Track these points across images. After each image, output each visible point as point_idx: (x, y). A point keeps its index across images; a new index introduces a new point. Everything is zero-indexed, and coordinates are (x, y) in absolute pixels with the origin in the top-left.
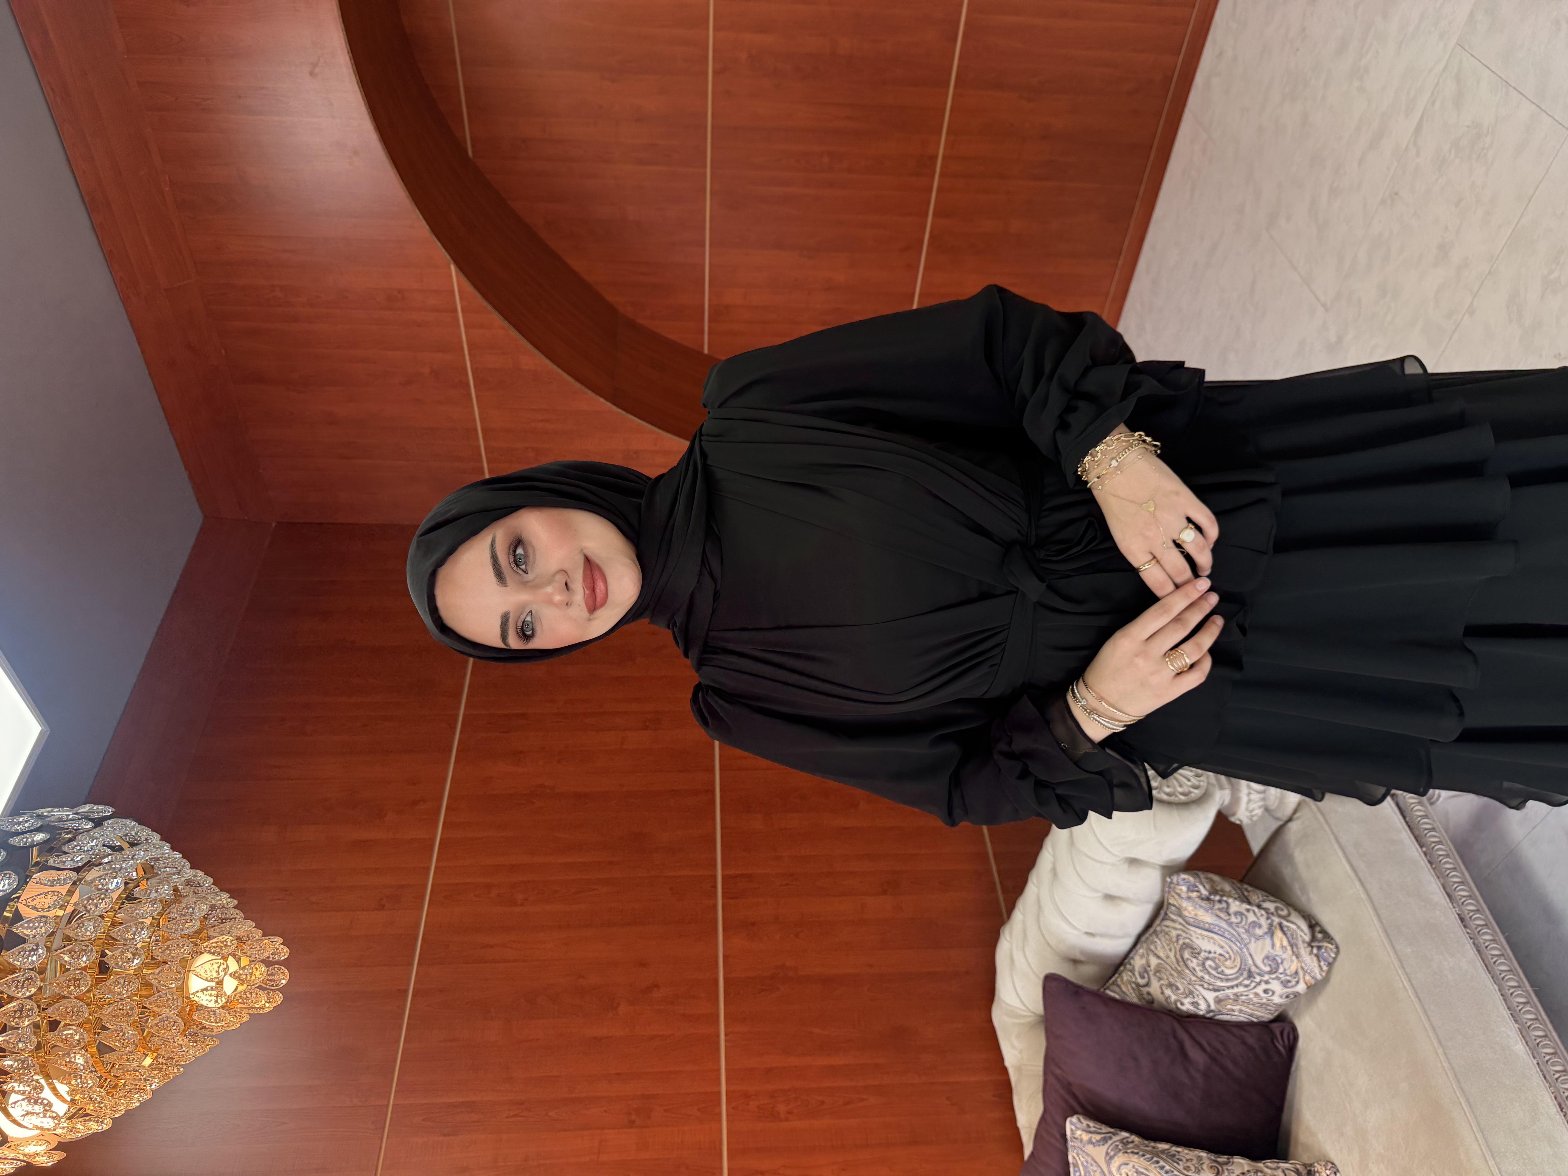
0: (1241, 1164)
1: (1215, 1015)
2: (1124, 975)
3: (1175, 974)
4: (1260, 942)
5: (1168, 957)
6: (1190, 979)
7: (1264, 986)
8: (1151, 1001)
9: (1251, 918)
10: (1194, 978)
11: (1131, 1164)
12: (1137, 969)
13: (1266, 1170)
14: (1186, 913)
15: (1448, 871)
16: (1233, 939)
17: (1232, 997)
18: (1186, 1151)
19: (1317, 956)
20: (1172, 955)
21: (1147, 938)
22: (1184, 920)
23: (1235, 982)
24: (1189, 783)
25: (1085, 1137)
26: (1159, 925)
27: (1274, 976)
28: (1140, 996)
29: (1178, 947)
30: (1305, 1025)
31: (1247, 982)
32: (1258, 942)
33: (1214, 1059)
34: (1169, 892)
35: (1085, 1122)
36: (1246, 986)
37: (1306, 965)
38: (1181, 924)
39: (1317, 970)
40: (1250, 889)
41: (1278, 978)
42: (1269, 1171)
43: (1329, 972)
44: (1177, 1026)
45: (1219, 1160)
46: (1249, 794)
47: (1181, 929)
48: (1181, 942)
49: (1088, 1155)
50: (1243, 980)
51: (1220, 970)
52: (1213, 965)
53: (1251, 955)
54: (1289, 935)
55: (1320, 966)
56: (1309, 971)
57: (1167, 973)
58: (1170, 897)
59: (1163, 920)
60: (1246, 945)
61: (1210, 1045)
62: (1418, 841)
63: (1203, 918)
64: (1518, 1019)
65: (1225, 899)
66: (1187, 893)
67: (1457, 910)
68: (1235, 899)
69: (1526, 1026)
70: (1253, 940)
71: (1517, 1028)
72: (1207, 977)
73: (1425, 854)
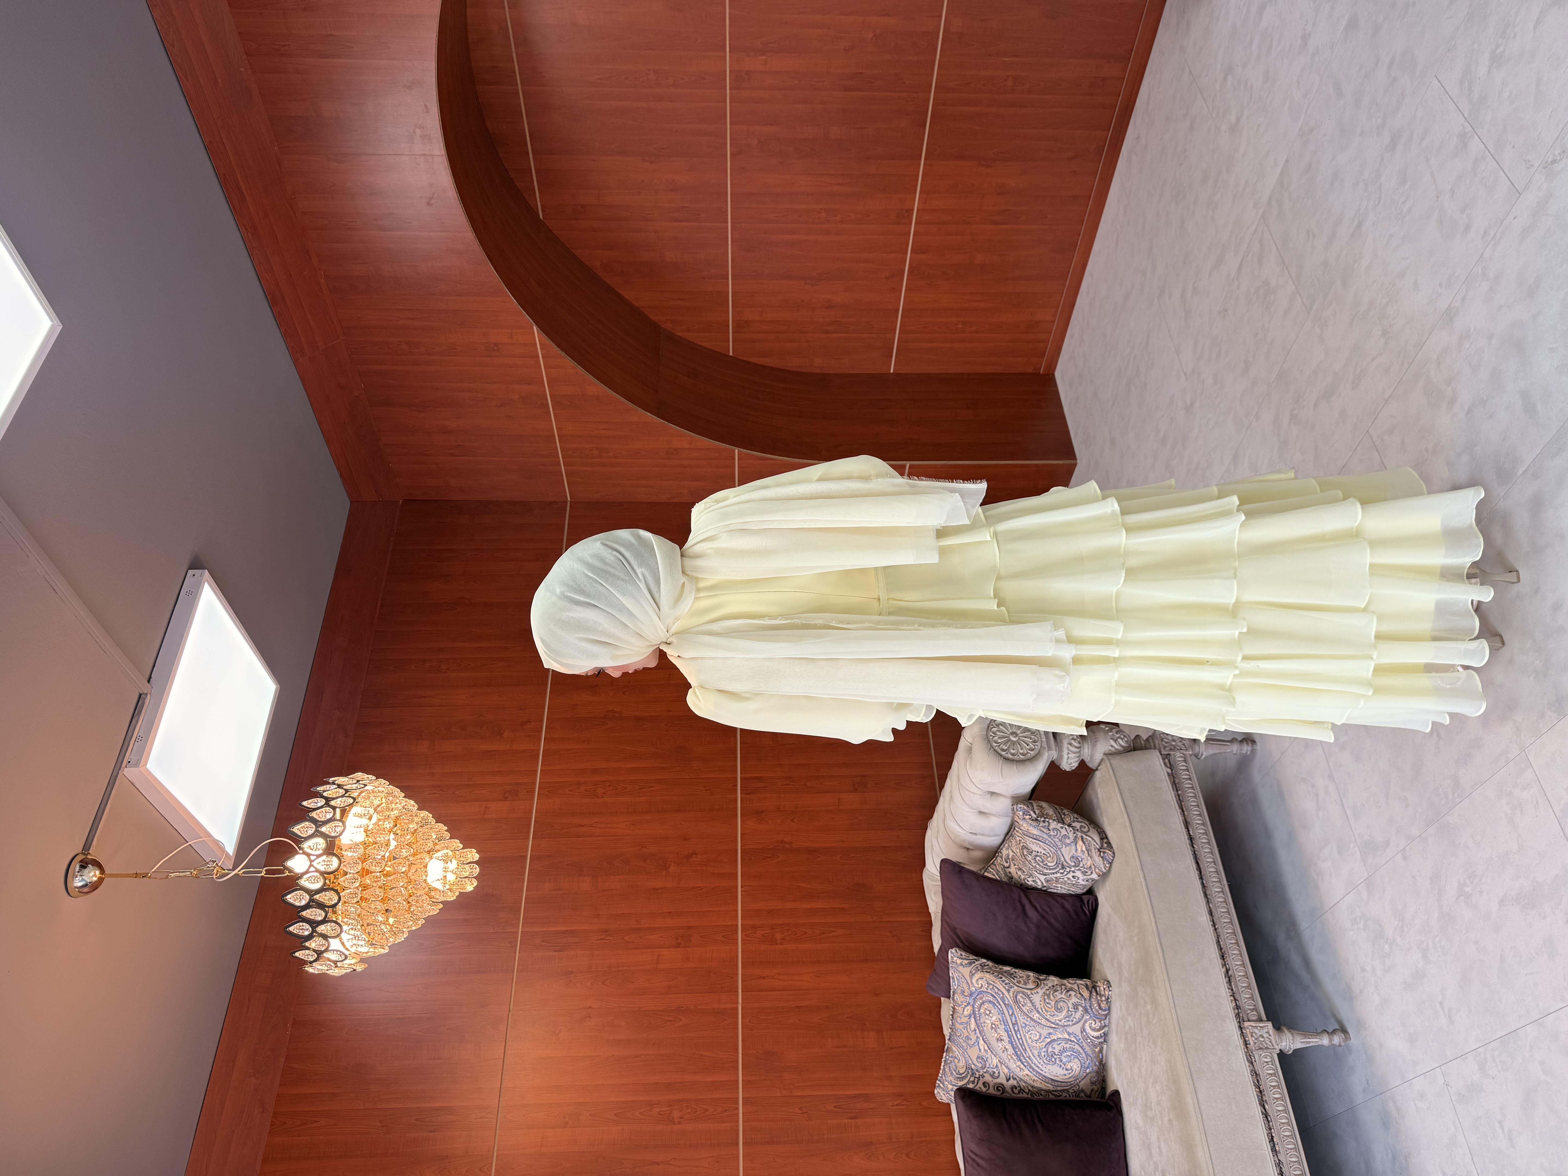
0: (1054, 980)
1: (1047, 889)
2: (999, 858)
3: (1022, 863)
4: (1068, 848)
5: (1017, 852)
6: (1029, 867)
7: (1072, 874)
8: (1012, 877)
9: (1064, 832)
10: (1031, 867)
11: (985, 978)
12: (1004, 856)
13: (1068, 984)
14: (1024, 828)
16: (1052, 846)
17: (1055, 879)
18: (1021, 972)
19: (1102, 857)
20: (1019, 852)
21: (1008, 838)
22: (1024, 831)
23: (1055, 871)
24: (1028, 747)
25: (959, 961)
26: (1011, 831)
27: (1077, 868)
28: (1005, 873)
29: (1022, 847)
30: (1101, 897)
33: (1043, 917)
34: (1015, 813)
35: (959, 952)
36: (1062, 873)
37: (1097, 863)
38: (1022, 834)
39: (1102, 866)
40: (1067, 813)
41: (1079, 870)
42: (1069, 985)
43: (1110, 867)
44: (1022, 895)
45: (1040, 977)
47: (1022, 837)
48: (1023, 844)
49: (960, 972)
50: (1060, 870)
51: (1045, 863)
52: (1041, 860)
53: (1063, 855)
54: (1087, 844)
55: (1104, 863)
56: (1098, 866)
57: (1018, 862)
58: (1016, 816)
60: (1059, 849)
61: (1042, 907)
62: (1176, 787)
63: (1032, 832)
64: (1213, 901)
65: (1047, 820)
66: (1023, 816)
67: (1191, 832)
68: (1054, 820)
69: (1217, 905)
70: (1064, 846)
71: (1210, 907)
72: (1038, 866)
73: (1179, 796)
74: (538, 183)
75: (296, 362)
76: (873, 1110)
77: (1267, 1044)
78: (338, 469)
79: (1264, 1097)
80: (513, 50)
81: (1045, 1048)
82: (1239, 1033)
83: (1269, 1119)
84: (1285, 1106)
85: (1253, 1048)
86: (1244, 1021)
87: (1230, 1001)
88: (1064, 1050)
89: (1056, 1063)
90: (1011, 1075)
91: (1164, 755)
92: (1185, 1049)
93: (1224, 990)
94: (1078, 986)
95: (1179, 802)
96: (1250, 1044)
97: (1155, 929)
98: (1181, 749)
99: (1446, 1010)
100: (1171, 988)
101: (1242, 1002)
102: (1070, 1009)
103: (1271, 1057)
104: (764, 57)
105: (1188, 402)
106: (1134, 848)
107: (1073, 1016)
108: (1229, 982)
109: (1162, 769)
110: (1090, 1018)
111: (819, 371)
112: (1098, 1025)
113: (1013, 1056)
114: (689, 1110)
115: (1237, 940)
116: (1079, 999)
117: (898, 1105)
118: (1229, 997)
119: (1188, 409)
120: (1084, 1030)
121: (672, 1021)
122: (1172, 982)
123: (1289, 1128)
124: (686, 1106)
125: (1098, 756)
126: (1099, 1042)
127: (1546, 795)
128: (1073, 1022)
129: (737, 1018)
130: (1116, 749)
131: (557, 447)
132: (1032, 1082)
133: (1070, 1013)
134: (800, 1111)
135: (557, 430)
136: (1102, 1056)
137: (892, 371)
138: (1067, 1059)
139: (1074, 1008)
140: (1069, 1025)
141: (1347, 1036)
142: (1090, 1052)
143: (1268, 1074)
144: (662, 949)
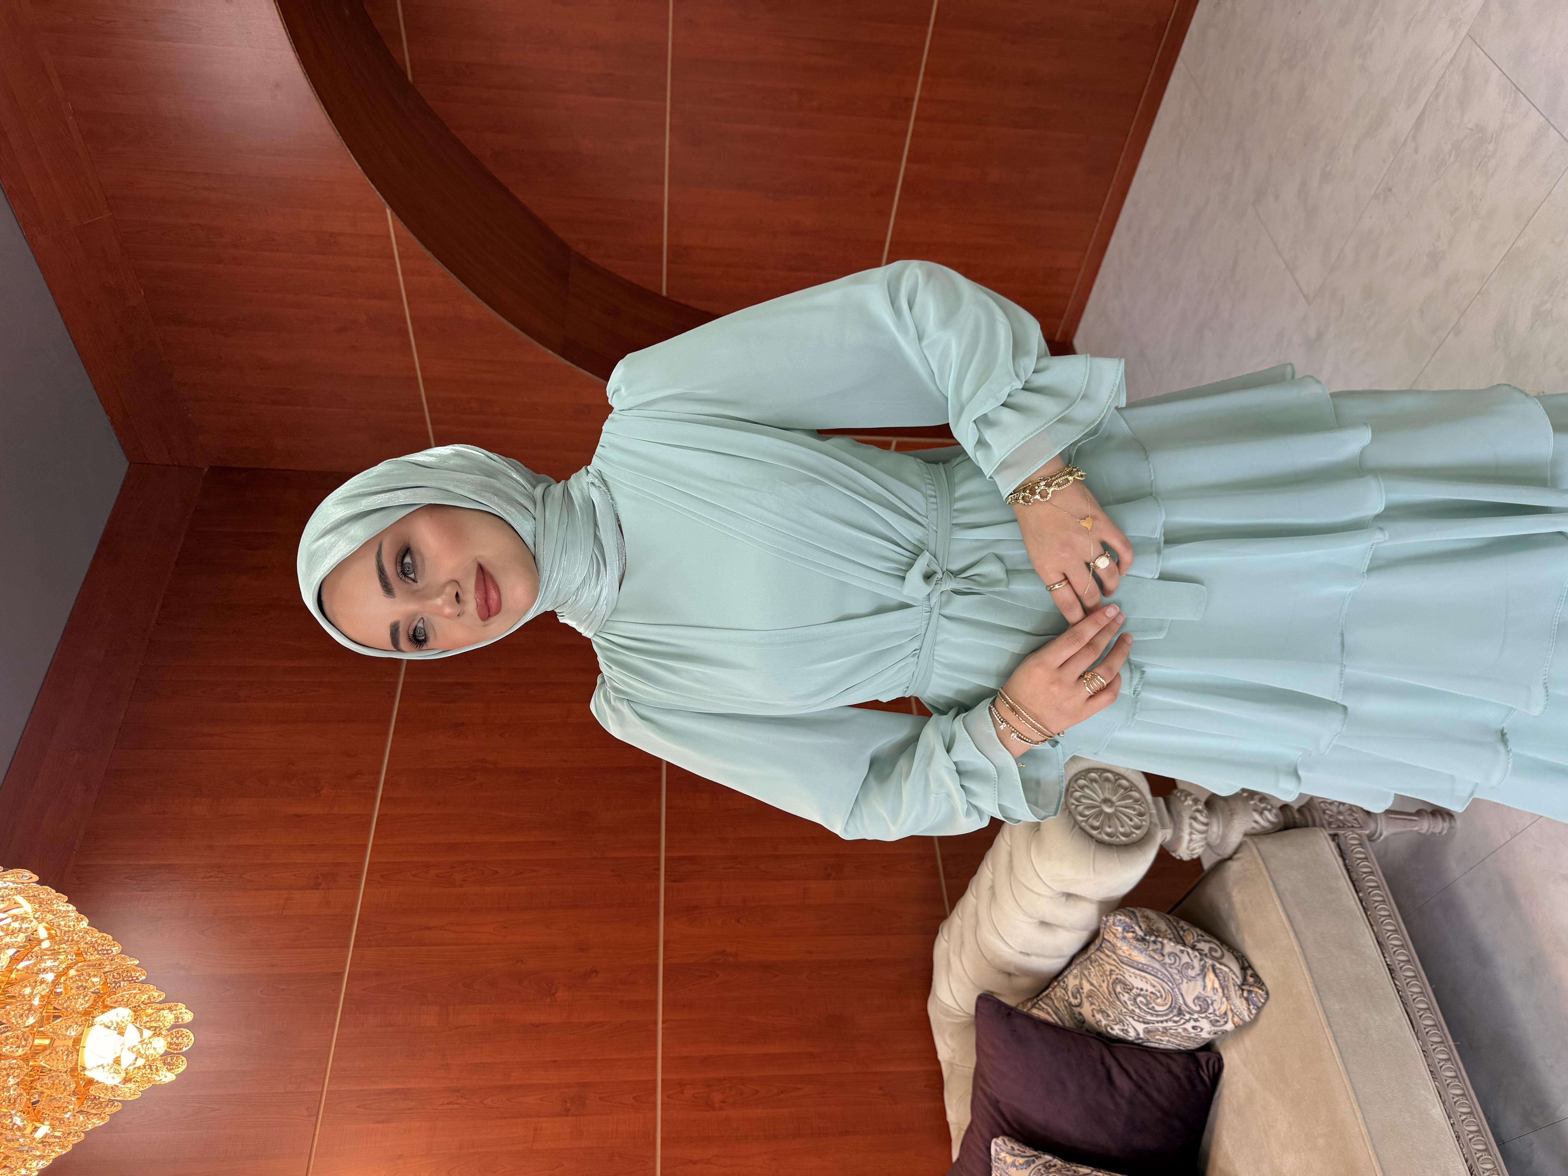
1: (1143, 1042)
2: (1057, 990)
3: (1108, 1004)
4: (1192, 984)
5: (1100, 986)
6: (1121, 1010)
7: (1192, 1023)
8: (1083, 1020)
9: (1185, 959)
10: (1124, 1010)
12: (1070, 988)
14: (1120, 952)
15: (1383, 919)
16: (1165, 980)
17: (1161, 1030)
19: (1247, 999)
20: (1105, 985)
21: (1081, 962)
22: (1118, 958)
23: (1165, 1018)
24: (1131, 823)
25: (1010, 1159)
26: (1093, 953)
27: (1203, 1015)
28: (1072, 1015)
29: (1111, 981)
30: (1232, 1058)
31: (1176, 1019)
32: (1189, 983)
33: (1140, 1088)
34: (1105, 928)
36: (1175, 1022)
37: (1235, 1008)
38: (1114, 960)
39: (1246, 1014)
40: (1186, 927)
41: (1207, 1017)
43: (1257, 1015)
44: (1106, 1053)
46: (1191, 834)
47: (1115, 965)
48: (1114, 977)
50: (1173, 1017)
51: (1150, 1006)
52: (1144, 1001)
53: (1182, 995)
54: (1220, 978)
55: (1249, 1009)
56: (1238, 1013)
57: (1100, 1000)
58: (1105, 933)
59: (1098, 950)
60: (1177, 985)
61: (1136, 1072)
62: (1354, 885)
63: (1137, 959)
64: (1439, 1078)
65: (1160, 939)
66: (1123, 933)
67: (1390, 960)
68: (1170, 940)
69: (1446, 1083)
70: (1185, 981)
72: (1137, 1011)
73: (1361, 901)
74: (406, 28)
78: (108, 412)
91: (1331, 835)
98: (1353, 827)
105: (1312, 334)
125: (1235, 838)
130: (1263, 827)
131: (420, 395)
144: (541, 1119)
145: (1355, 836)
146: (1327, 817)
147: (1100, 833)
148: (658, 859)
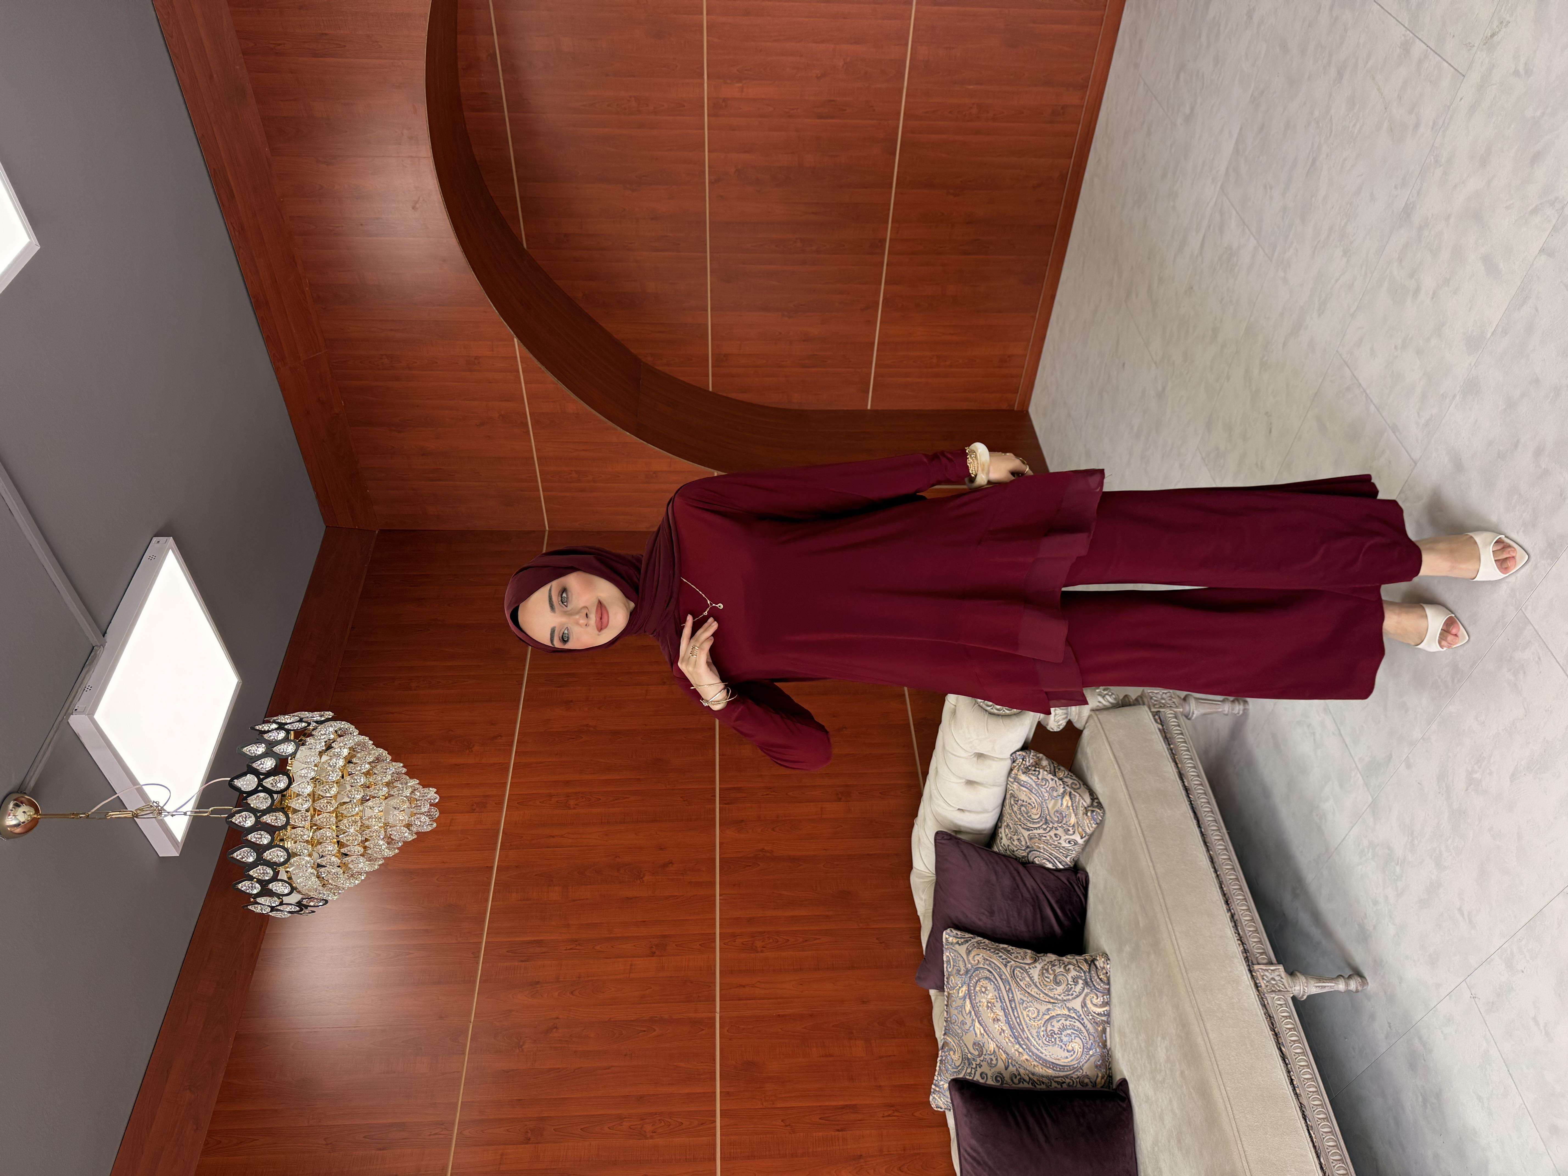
0: (1051, 957)
9: (1053, 785)
11: (981, 955)
13: (1066, 960)
15: (1185, 760)
18: (1016, 949)
25: (954, 941)
35: (954, 932)
45: (1037, 954)
49: (955, 953)
54: (1075, 801)
62: (1168, 741)
64: (1212, 848)
67: (1186, 784)
69: (1218, 853)
71: (1210, 854)
73: (1171, 750)
74: (522, 212)
75: (277, 370)
76: (862, 1122)
77: (1279, 987)
78: (315, 489)
79: (1279, 1039)
80: (501, 77)
81: (1043, 1026)
82: (1249, 976)
83: (1287, 1062)
84: (1304, 1049)
85: (1265, 991)
86: (1253, 964)
87: (1238, 945)
88: (1064, 1028)
89: (1056, 1044)
90: (1010, 1061)
91: (1154, 712)
92: (1192, 989)
93: (1229, 931)
94: (1076, 960)
95: (1172, 755)
96: (1261, 986)
97: (1153, 872)
98: (1171, 707)
99: (1466, 913)
100: (1173, 930)
101: (1250, 946)
102: (1070, 983)
103: (1285, 1001)
104: (741, 85)
105: (1160, 388)
106: (1127, 797)
107: (1073, 990)
108: (1236, 926)
109: (1152, 723)
110: (1091, 991)
111: (797, 407)
112: (1100, 1001)
113: (1011, 1039)
114: (663, 1124)
115: (1240, 886)
116: (1078, 972)
117: (889, 1116)
118: (1236, 940)
119: (1161, 395)
120: (1085, 1005)
121: (645, 1031)
122: (1174, 925)
123: (1309, 1070)
124: (660, 1120)
125: (1087, 712)
126: (1102, 1020)
127: (1547, 647)
128: (1073, 996)
129: (715, 1028)
130: (1105, 705)
131: (535, 470)
132: (1031, 1069)
133: (1070, 987)
134: (783, 1124)
135: (536, 451)
136: (1106, 1037)
137: (869, 407)
138: (1067, 1038)
139: (1074, 982)
140: (1069, 1000)
141: (1364, 980)
142: (1092, 1030)
143: (1283, 1017)
144: (635, 958)
145: (1172, 712)
146: (1153, 701)
147: (992, 709)
148: (714, 789)
